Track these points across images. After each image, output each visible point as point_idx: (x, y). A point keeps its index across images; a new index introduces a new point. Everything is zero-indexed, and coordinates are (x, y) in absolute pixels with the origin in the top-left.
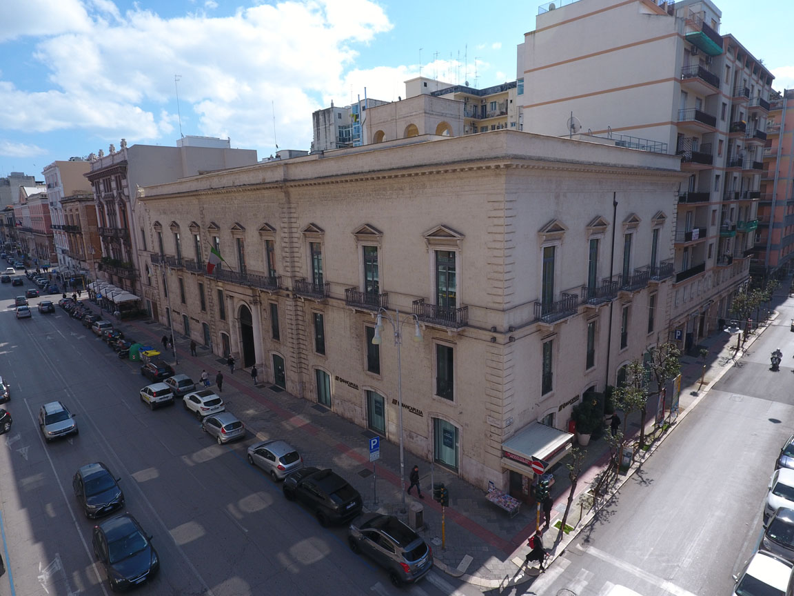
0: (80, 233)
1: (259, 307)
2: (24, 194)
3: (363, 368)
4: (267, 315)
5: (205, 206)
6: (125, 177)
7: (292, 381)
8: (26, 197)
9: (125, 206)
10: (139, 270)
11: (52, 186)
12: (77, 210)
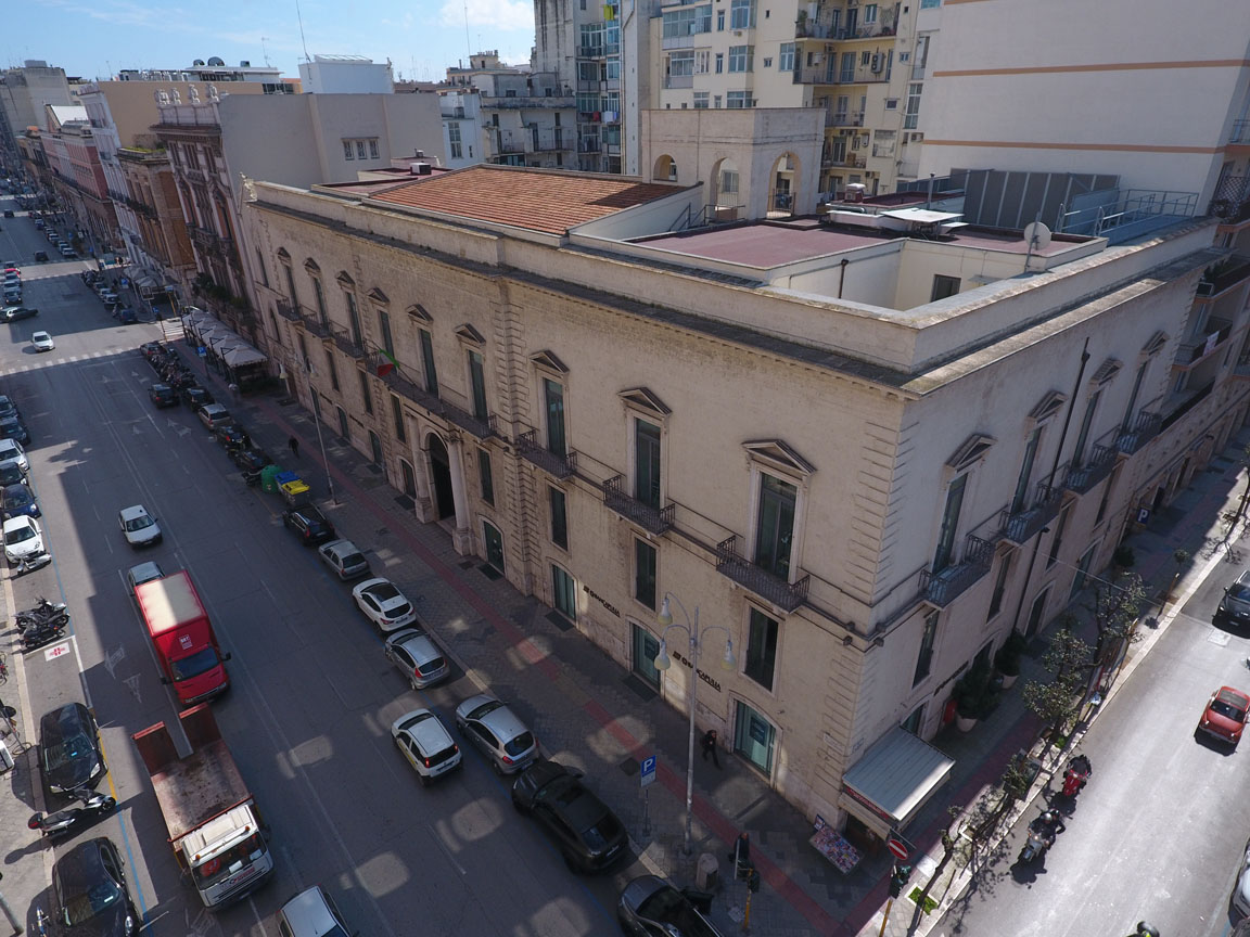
0: (156, 219)
1: (459, 447)
2: (54, 120)
3: (629, 592)
4: (474, 461)
5: (361, 256)
6: (220, 155)
7: (516, 570)
8: (58, 126)
9: (225, 202)
10: (260, 312)
11: (98, 123)
12: (146, 179)
